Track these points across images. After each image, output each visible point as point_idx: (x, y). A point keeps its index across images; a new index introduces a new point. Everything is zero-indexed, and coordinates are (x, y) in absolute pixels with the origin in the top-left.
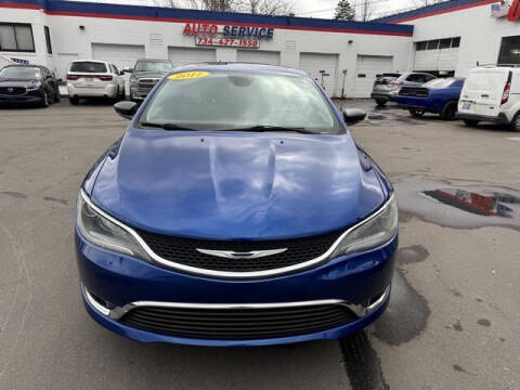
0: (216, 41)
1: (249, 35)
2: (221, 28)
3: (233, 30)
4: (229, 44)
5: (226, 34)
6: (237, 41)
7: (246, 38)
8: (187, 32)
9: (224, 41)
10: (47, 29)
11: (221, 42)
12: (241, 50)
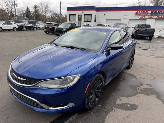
0: (147, 16)
1: (162, 14)
2: (150, 12)
3: (155, 12)
4: (152, 17)
5: (152, 14)
6: (156, 16)
7: (160, 15)
8: (137, 14)
9: (150, 17)
10: (95, 15)
11: (149, 17)
12: (157, 19)
